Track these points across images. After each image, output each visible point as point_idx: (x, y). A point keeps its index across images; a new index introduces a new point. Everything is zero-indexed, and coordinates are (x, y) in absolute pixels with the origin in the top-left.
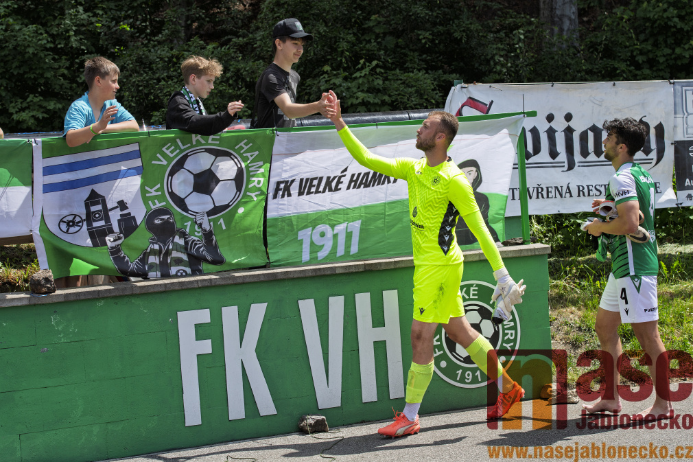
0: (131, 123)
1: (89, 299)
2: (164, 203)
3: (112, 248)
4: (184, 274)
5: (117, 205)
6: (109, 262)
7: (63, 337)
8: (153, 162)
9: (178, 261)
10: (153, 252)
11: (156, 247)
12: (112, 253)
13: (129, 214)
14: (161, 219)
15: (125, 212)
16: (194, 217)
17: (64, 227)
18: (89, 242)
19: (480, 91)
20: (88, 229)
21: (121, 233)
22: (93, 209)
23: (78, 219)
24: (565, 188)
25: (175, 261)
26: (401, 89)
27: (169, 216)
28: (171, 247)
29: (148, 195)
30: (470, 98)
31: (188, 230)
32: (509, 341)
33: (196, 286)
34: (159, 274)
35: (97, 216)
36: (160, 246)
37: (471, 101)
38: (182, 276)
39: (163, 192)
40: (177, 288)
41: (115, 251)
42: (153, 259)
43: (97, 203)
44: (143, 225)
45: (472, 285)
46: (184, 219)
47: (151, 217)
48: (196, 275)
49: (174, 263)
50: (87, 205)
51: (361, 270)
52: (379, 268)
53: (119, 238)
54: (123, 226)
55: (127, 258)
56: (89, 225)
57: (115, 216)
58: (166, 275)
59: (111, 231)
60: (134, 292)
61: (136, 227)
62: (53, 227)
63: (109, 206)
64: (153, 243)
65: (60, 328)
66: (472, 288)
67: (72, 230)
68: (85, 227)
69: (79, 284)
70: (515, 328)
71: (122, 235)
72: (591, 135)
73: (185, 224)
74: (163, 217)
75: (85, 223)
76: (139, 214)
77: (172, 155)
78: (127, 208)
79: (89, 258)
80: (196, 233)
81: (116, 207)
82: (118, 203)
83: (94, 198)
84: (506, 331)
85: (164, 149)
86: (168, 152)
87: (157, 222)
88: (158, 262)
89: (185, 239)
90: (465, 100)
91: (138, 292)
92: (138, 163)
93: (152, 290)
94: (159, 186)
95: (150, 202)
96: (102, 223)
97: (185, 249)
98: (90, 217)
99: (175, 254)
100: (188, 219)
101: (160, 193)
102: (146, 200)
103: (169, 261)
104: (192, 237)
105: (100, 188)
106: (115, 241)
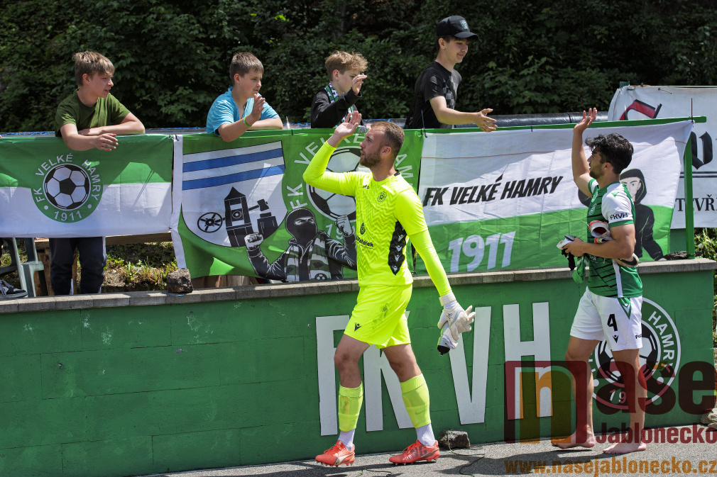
0: (275, 120)
1: (226, 301)
2: (306, 204)
3: (251, 248)
4: (323, 278)
5: (257, 204)
6: (247, 263)
7: (199, 338)
8: (296, 161)
9: (318, 265)
10: (293, 255)
11: (296, 249)
12: (251, 254)
13: (270, 214)
14: (302, 221)
15: (266, 212)
16: (334, 220)
17: (203, 225)
18: (227, 241)
19: (648, 94)
20: (227, 229)
21: (260, 233)
22: (233, 207)
23: (217, 218)
25: (315, 264)
26: (572, 88)
27: (310, 218)
28: (311, 250)
29: (289, 195)
30: (637, 101)
31: (329, 233)
32: (667, 361)
33: (336, 291)
34: (298, 278)
35: (237, 215)
36: (300, 248)
37: (637, 103)
38: (321, 280)
39: (305, 193)
40: (317, 292)
41: (254, 252)
42: (292, 262)
43: (237, 202)
46: (326, 221)
47: (290, 219)
48: (337, 280)
49: (313, 266)
50: (227, 205)
51: (510, 280)
52: (529, 279)
53: (259, 239)
54: (262, 227)
55: (265, 259)
56: (229, 223)
57: (255, 215)
58: (304, 278)
60: (272, 295)
62: (192, 225)
63: (249, 206)
64: (293, 245)
65: (196, 329)
67: (211, 228)
68: (224, 226)
69: (218, 284)
70: (674, 347)
71: (261, 236)
73: (327, 227)
74: (304, 219)
75: (224, 222)
76: (280, 214)
78: (267, 208)
79: (228, 258)
80: (337, 237)
81: (256, 207)
82: (259, 202)
83: (235, 197)
84: (665, 351)
85: (307, 148)
87: (297, 223)
88: (297, 265)
89: (326, 242)
90: (631, 102)
91: (276, 295)
92: (280, 161)
93: (290, 294)
94: (300, 186)
95: (291, 203)
96: (241, 222)
97: (326, 252)
98: (229, 216)
99: (315, 257)
100: (329, 222)
101: (302, 194)
102: (287, 200)
103: (309, 264)
104: (333, 241)
105: (241, 187)
106: (254, 241)
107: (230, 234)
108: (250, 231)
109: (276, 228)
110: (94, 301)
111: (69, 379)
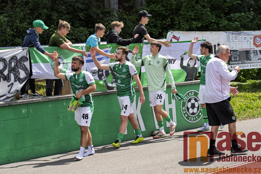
3: (104, 80)
10: (114, 82)
37: (174, 36)
45: (192, 91)
47: (112, 71)
53: (105, 77)
54: (106, 74)
56: (98, 73)
64: (113, 79)
96: (101, 73)
106: (104, 78)
107: (98, 76)
108: (103, 75)
109: (109, 74)
110: (68, 96)
111: (61, 121)
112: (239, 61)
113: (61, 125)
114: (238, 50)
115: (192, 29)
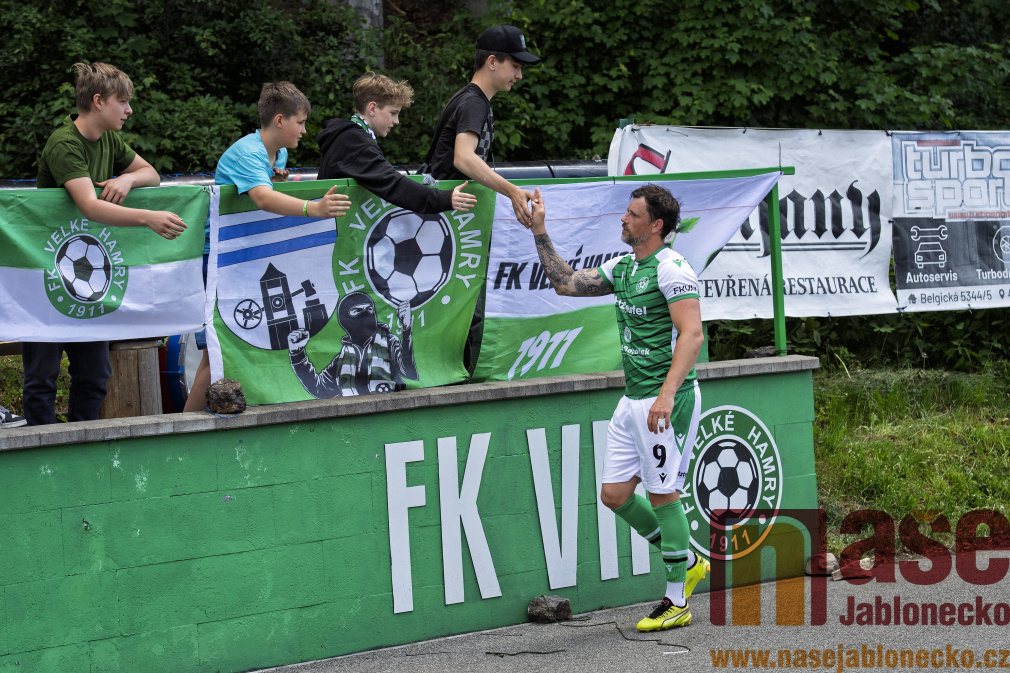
2: (362, 286)
3: (296, 351)
4: (387, 390)
5: (301, 287)
7: (249, 479)
9: (378, 375)
10: (348, 358)
11: (351, 350)
12: (294, 360)
13: (317, 301)
14: (359, 310)
15: (312, 298)
16: (396, 307)
17: (240, 317)
18: (267, 342)
20: (268, 323)
22: (273, 292)
23: (255, 308)
24: (761, 282)
25: (376, 372)
27: (368, 305)
28: (369, 351)
29: (342, 273)
30: (642, 145)
32: (768, 493)
34: (355, 391)
35: (278, 302)
36: (355, 349)
37: (644, 149)
39: (362, 271)
40: (390, 408)
41: (298, 357)
42: (347, 369)
43: (275, 285)
44: (335, 319)
45: (726, 412)
46: (386, 309)
47: (345, 305)
49: (374, 375)
50: (264, 289)
51: (603, 387)
53: (304, 337)
54: (309, 320)
55: (312, 368)
56: (269, 316)
57: (299, 304)
58: (364, 392)
59: (295, 326)
60: (340, 414)
61: (326, 320)
62: (229, 320)
63: (291, 292)
64: (346, 344)
65: (246, 466)
66: (727, 417)
70: (775, 474)
71: (307, 332)
72: (790, 205)
73: (388, 317)
74: (361, 306)
75: (264, 313)
76: (329, 298)
77: (371, 217)
78: (314, 292)
81: (301, 291)
82: (303, 284)
83: (273, 277)
84: (766, 479)
85: (363, 207)
86: (367, 211)
87: (353, 313)
88: (354, 374)
89: (388, 338)
90: (635, 148)
91: (344, 414)
92: (331, 225)
94: (356, 261)
95: (344, 284)
96: (284, 314)
97: (389, 352)
98: (269, 306)
99: (376, 362)
101: (357, 271)
102: (339, 281)
103: (369, 373)
104: (394, 336)
105: (280, 263)
106: (299, 341)
107: (272, 331)
110: (132, 428)
111: (96, 544)
112: (947, 269)
113: (99, 564)
114: (942, 221)
115: (731, 114)
